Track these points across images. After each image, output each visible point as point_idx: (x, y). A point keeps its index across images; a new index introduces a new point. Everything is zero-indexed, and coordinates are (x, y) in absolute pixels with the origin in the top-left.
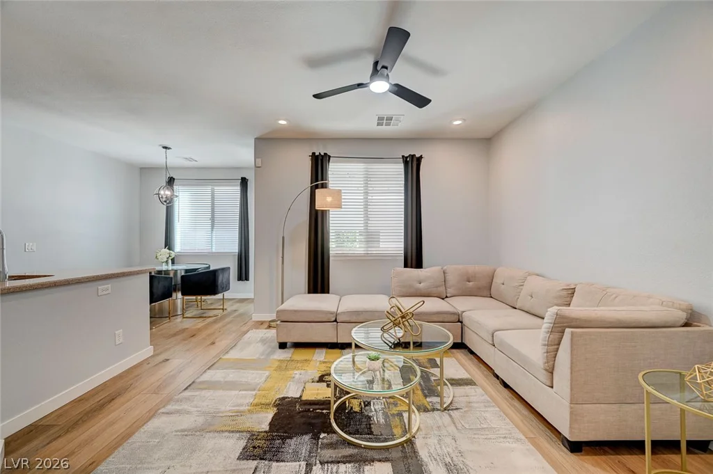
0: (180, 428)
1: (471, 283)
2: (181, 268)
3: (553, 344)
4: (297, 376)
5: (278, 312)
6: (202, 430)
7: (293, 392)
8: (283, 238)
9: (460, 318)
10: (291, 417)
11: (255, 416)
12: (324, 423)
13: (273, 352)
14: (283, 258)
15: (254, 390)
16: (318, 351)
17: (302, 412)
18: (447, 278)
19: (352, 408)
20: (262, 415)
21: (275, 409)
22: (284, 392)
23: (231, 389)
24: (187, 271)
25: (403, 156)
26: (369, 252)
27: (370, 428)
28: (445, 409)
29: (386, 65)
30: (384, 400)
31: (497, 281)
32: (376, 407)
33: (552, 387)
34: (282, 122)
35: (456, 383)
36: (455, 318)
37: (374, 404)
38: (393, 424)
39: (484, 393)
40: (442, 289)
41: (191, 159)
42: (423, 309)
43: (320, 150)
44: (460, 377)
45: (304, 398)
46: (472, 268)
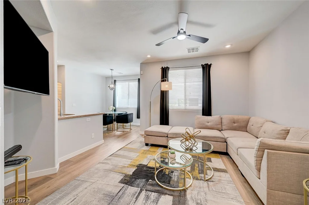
0: (105, 169)
1: (235, 124)
2: (117, 112)
3: (259, 157)
4: (148, 157)
5: (145, 131)
6: (111, 170)
7: (145, 163)
8: (150, 102)
9: (226, 141)
10: (141, 171)
11: (129, 169)
12: (152, 176)
13: (143, 147)
14: (150, 110)
15: (132, 160)
16: (160, 148)
17: (145, 170)
18: (222, 121)
19: (165, 172)
20: (131, 169)
21: (137, 168)
22: (142, 162)
23: (124, 158)
24: (119, 114)
25: (202, 65)
26: (187, 108)
27: (170, 182)
28: (207, 180)
29: (182, 28)
30: (180, 172)
31: (250, 124)
32: (175, 174)
33: (260, 179)
34: (149, 56)
35: (216, 170)
36: (223, 140)
37: (175, 172)
38: (180, 182)
39: (230, 177)
40: (220, 126)
41: (121, 73)
42: (200, 134)
43: (164, 66)
44: (220, 168)
45: (148, 166)
46: (236, 117)
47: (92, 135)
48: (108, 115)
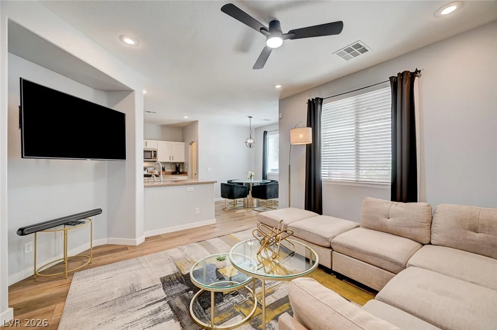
1: (478, 234)
6: (174, 261)
8: (290, 166)
14: (289, 179)
23: (207, 250)
25: (391, 78)
27: (210, 306)
32: (235, 299)
34: (278, 87)
36: (397, 269)
38: (222, 314)
47: (195, 210)
48: (244, 185)
